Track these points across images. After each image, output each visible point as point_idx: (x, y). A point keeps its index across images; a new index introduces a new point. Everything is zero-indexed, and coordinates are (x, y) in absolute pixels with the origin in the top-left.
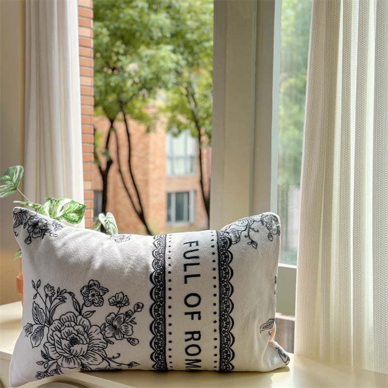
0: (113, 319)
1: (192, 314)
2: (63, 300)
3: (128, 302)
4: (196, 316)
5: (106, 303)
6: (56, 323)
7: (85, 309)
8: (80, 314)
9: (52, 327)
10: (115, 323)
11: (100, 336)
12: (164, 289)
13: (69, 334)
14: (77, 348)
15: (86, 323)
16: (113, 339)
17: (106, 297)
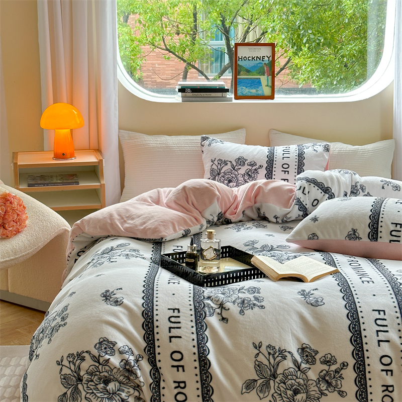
0: (249, 171)
1: (285, 171)
2: (227, 164)
3: (256, 165)
4: (287, 173)
5: (246, 165)
6: (222, 174)
7: (236, 167)
8: (234, 169)
9: (220, 176)
10: (249, 173)
11: (242, 179)
12: (273, 161)
13: (228, 178)
14: (231, 184)
15: (236, 173)
16: (248, 180)
17: (246, 163)
